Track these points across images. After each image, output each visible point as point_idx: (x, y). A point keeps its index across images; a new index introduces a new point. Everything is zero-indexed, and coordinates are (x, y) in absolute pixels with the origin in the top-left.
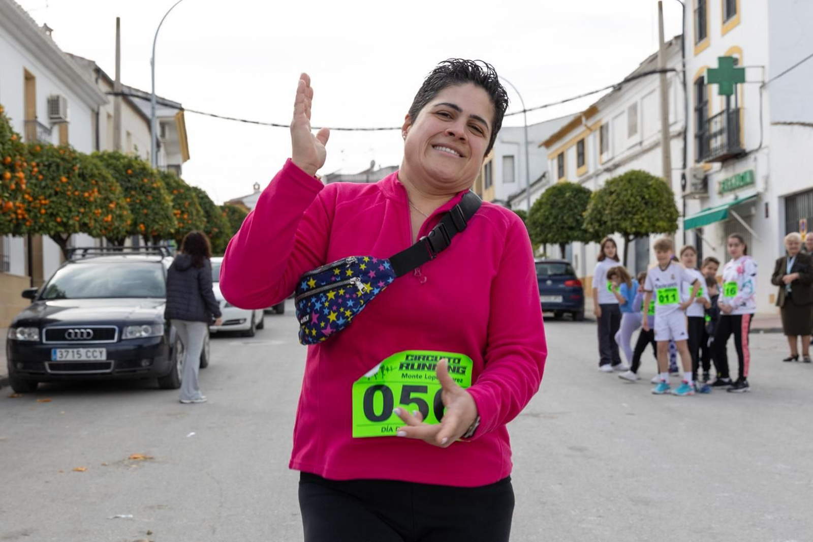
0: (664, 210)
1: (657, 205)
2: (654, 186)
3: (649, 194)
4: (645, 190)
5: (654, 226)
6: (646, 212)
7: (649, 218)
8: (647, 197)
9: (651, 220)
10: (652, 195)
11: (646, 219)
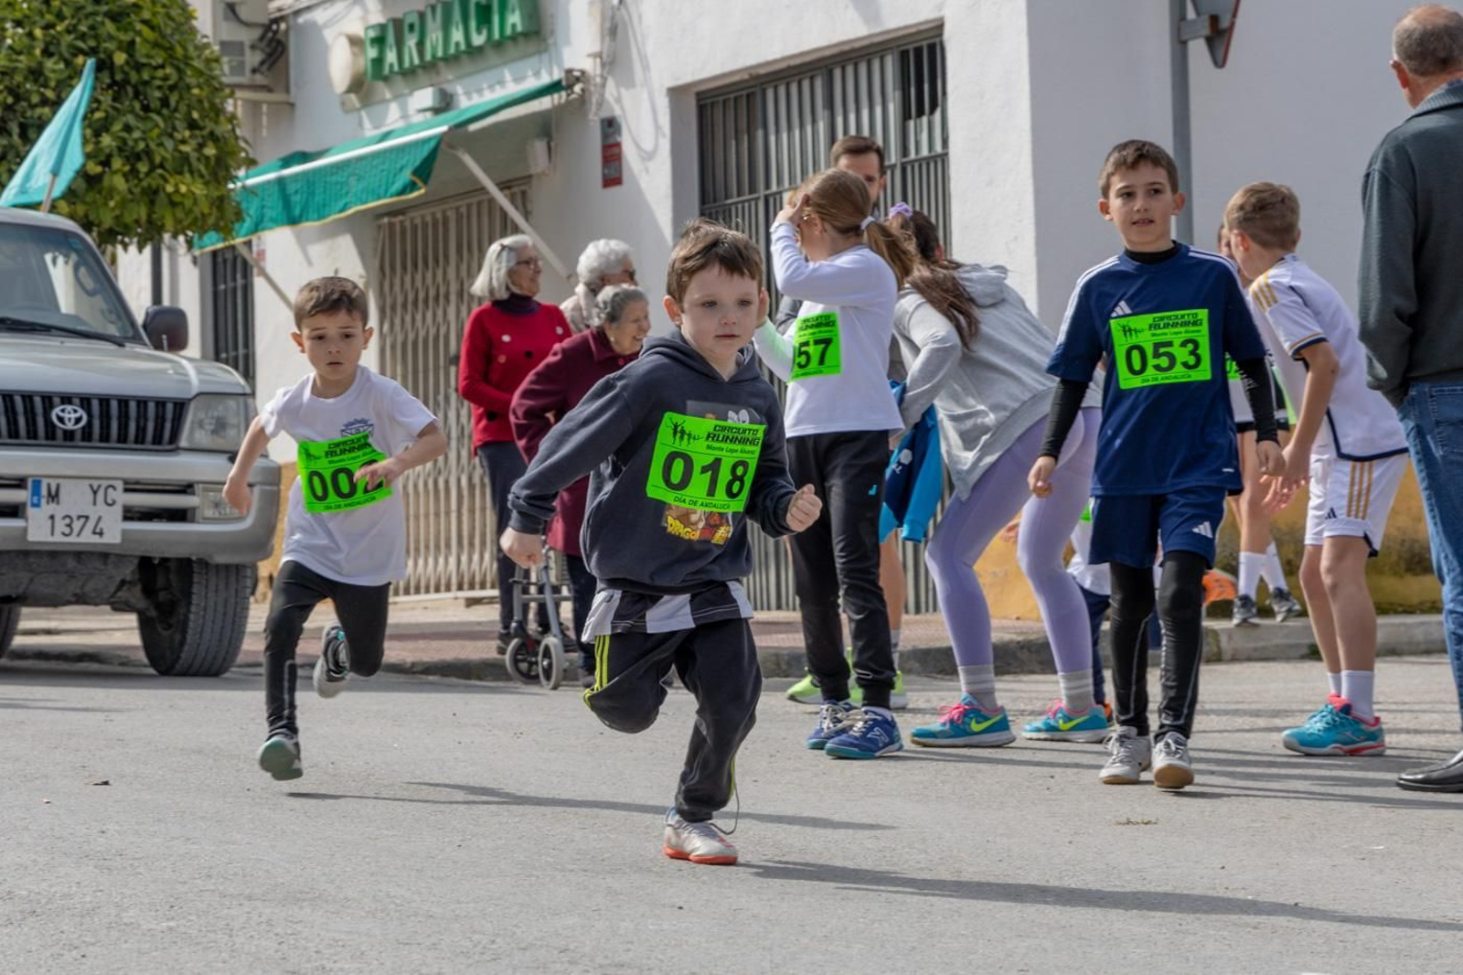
0: (193, 125)
1: (165, 102)
2: (146, 15)
3: (130, 47)
4: (110, 27)
5: (152, 195)
6: (117, 127)
7: (133, 158)
8: (120, 58)
9: (143, 168)
10: (141, 50)
11: (117, 163)
